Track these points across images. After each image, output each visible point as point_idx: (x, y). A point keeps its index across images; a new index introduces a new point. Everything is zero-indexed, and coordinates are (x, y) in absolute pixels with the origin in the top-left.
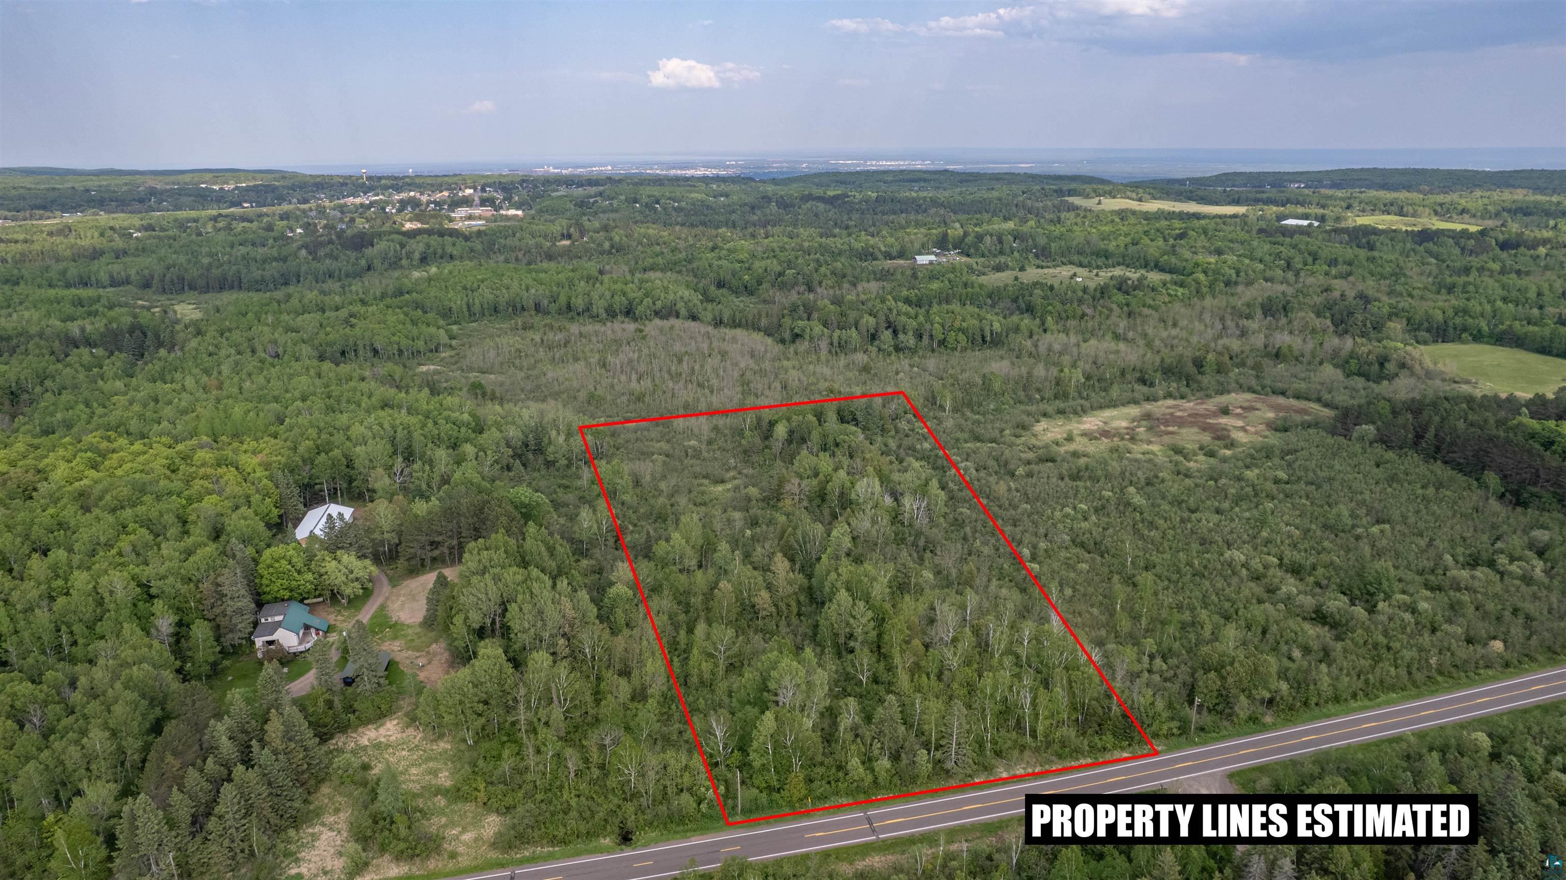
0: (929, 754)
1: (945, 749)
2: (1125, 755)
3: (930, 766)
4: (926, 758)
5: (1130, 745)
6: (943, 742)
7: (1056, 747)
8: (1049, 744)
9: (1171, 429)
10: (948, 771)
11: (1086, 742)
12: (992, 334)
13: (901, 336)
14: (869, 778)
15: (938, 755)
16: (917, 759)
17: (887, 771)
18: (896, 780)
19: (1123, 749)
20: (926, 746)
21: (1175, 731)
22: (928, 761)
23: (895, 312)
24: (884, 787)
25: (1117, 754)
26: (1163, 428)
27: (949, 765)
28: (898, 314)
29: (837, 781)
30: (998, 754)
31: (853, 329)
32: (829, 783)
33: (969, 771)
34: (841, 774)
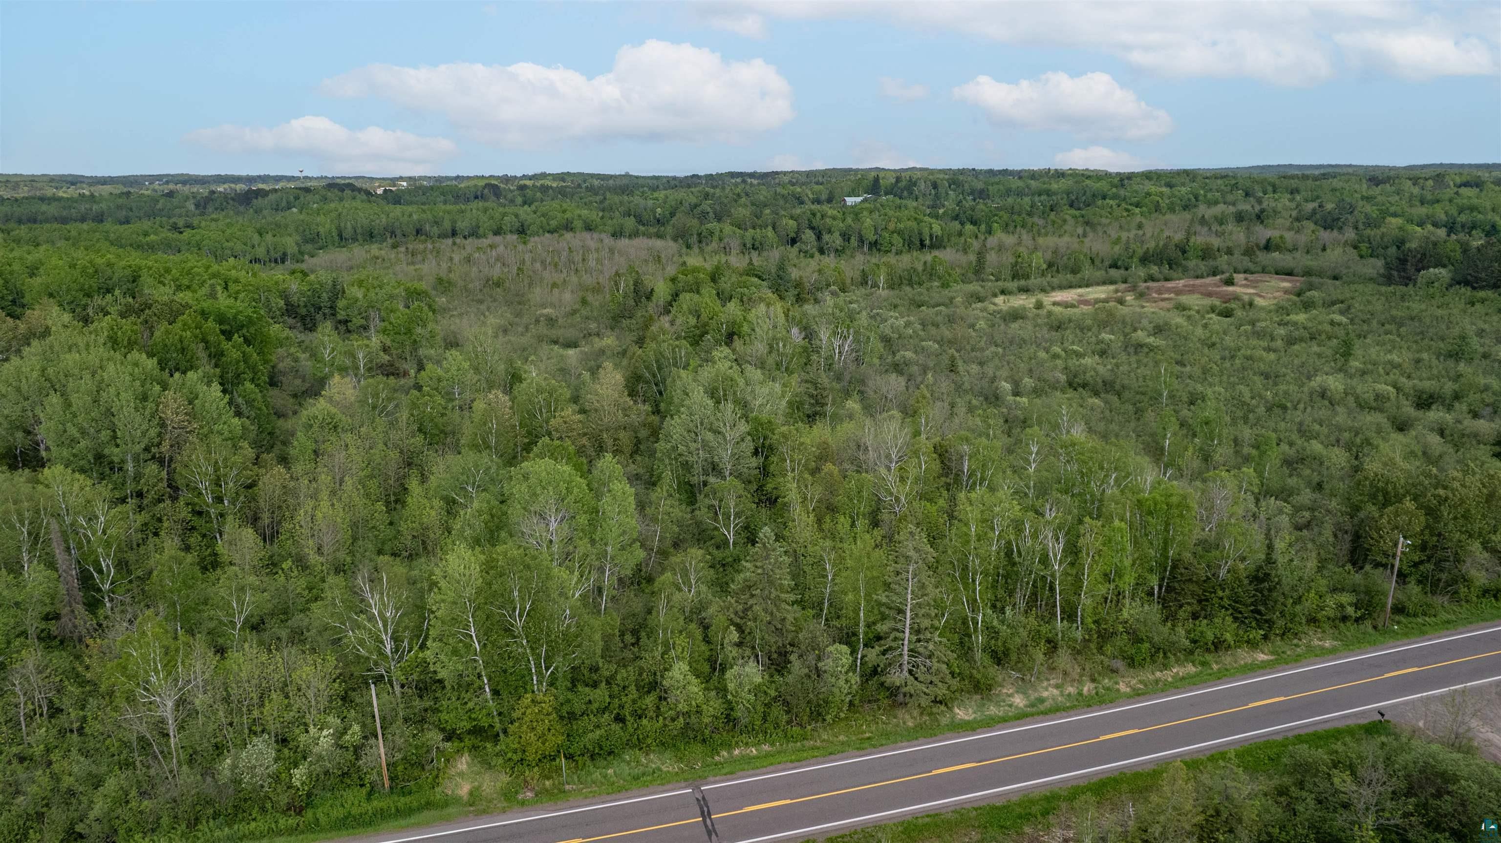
0: (853, 652)
1: (888, 643)
2: (1262, 657)
3: (855, 679)
4: (846, 660)
5: (1265, 637)
6: (882, 628)
7: (1122, 641)
8: (1105, 637)
9: (1166, 296)
10: (893, 692)
11: (1181, 631)
12: (931, 236)
13: (826, 237)
14: (713, 707)
15: (873, 655)
16: (827, 664)
17: (757, 690)
18: (777, 711)
19: (1253, 645)
20: (848, 638)
21: (1350, 610)
22: (852, 668)
23: (819, 215)
24: (749, 730)
25: (1244, 656)
26: (1155, 295)
27: (896, 677)
28: (823, 217)
29: (639, 716)
30: (999, 658)
31: (770, 228)
32: (620, 719)
33: (941, 691)
34: (650, 700)
